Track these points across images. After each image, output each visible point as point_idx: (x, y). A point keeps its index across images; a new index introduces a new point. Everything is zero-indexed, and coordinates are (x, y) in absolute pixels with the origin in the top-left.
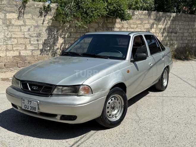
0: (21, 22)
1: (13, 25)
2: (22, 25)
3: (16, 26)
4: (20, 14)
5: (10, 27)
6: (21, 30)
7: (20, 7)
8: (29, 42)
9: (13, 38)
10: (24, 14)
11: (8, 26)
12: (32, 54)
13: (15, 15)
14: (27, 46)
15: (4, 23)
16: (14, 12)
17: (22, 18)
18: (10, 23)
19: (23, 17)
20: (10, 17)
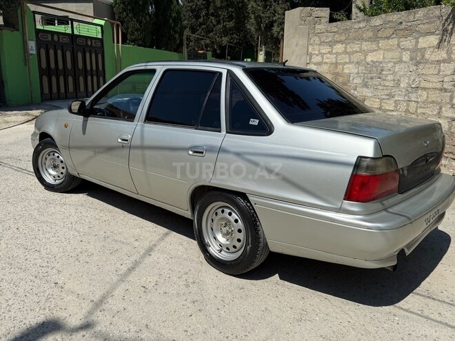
0: (443, 54)
1: (427, 62)
2: (444, 61)
3: (432, 63)
4: (443, 35)
5: (421, 66)
6: (439, 72)
7: (446, 20)
8: (448, 100)
9: (422, 88)
10: (451, 34)
11: (417, 64)
12: (450, 128)
13: (434, 40)
14: (443, 109)
15: (412, 59)
16: (433, 33)
17: (446, 43)
18: (423, 56)
19: (449, 42)
20: (424, 45)
